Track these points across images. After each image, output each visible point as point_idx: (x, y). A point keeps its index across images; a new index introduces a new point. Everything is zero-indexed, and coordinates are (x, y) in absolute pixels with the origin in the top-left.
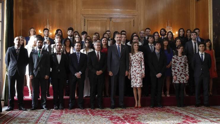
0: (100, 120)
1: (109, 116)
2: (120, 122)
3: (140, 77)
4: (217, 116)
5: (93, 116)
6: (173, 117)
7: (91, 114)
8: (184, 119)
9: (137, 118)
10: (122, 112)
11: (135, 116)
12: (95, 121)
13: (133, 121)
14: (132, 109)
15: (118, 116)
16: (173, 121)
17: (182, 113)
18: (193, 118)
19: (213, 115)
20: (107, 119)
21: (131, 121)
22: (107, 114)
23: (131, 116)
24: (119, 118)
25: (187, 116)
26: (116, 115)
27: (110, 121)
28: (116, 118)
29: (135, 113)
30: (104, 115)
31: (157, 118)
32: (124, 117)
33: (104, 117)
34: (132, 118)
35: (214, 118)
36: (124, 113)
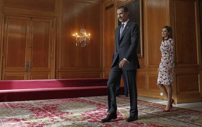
0: (22, 111)
1: (29, 108)
2: (42, 112)
3: (165, 72)
4: (123, 103)
5: (13, 108)
6: (88, 105)
7: (11, 107)
8: (97, 106)
9: (57, 108)
10: (41, 104)
11: (55, 106)
12: (16, 113)
13: (54, 111)
14: (50, 101)
15: (39, 107)
16: (88, 109)
17: (95, 102)
18: (105, 105)
19: (120, 102)
20: (29, 110)
21: (52, 111)
22: (27, 106)
23: (51, 107)
24: (40, 109)
25: (100, 104)
26: (36, 107)
27: (32, 112)
28: (37, 109)
29: (54, 104)
30: (25, 108)
31: (75, 107)
32: (44, 108)
33: (24, 109)
34: (52, 108)
35: (121, 104)
36: (43, 104)
